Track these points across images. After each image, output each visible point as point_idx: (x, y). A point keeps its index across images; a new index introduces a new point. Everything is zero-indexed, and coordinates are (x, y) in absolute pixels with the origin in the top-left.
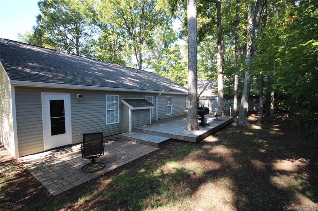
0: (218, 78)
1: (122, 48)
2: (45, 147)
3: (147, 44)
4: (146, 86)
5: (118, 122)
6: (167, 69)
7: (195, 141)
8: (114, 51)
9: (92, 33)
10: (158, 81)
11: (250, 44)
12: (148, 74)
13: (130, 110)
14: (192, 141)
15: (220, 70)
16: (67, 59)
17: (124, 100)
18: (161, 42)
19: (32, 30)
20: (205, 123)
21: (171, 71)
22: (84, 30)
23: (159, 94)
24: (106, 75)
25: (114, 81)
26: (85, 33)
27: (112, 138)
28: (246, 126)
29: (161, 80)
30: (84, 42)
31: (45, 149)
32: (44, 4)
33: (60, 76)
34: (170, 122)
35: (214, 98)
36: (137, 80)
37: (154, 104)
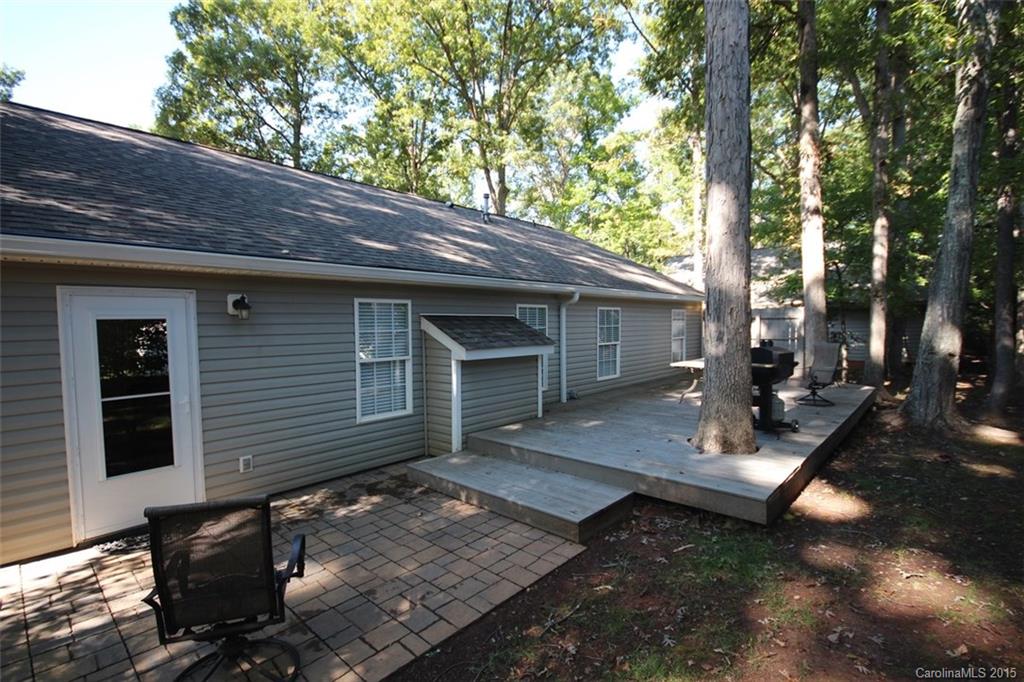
0: (803, 236)
1: (442, 153)
2: (77, 528)
3: (525, 132)
4: (519, 265)
5: (409, 410)
6: (592, 215)
7: (760, 516)
8: (416, 164)
9: (341, 103)
10: (564, 252)
11: (973, 72)
12: (527, 228)
13: (453, 363)
14: (746, 518)
15: (812, 200)
16: (220, 170)
17: (430, 319)
18: (569, 129)
19: (153, 101)
20: (775, 417)
21: (609, 222)
22: (316, 93)
23: (570, 296)
24: (364, 224)
25: (390, 243)
26: (320, 105)
27: (380, 478)
28: (952, 429)
29: (576, 248)
30: (318, 137)
31: (79, 536)
32: (190, 15)
33: (151, 219)
34: (617, 410)
35: (784, 314)
36: (485, 246)
37: (554, 338)
